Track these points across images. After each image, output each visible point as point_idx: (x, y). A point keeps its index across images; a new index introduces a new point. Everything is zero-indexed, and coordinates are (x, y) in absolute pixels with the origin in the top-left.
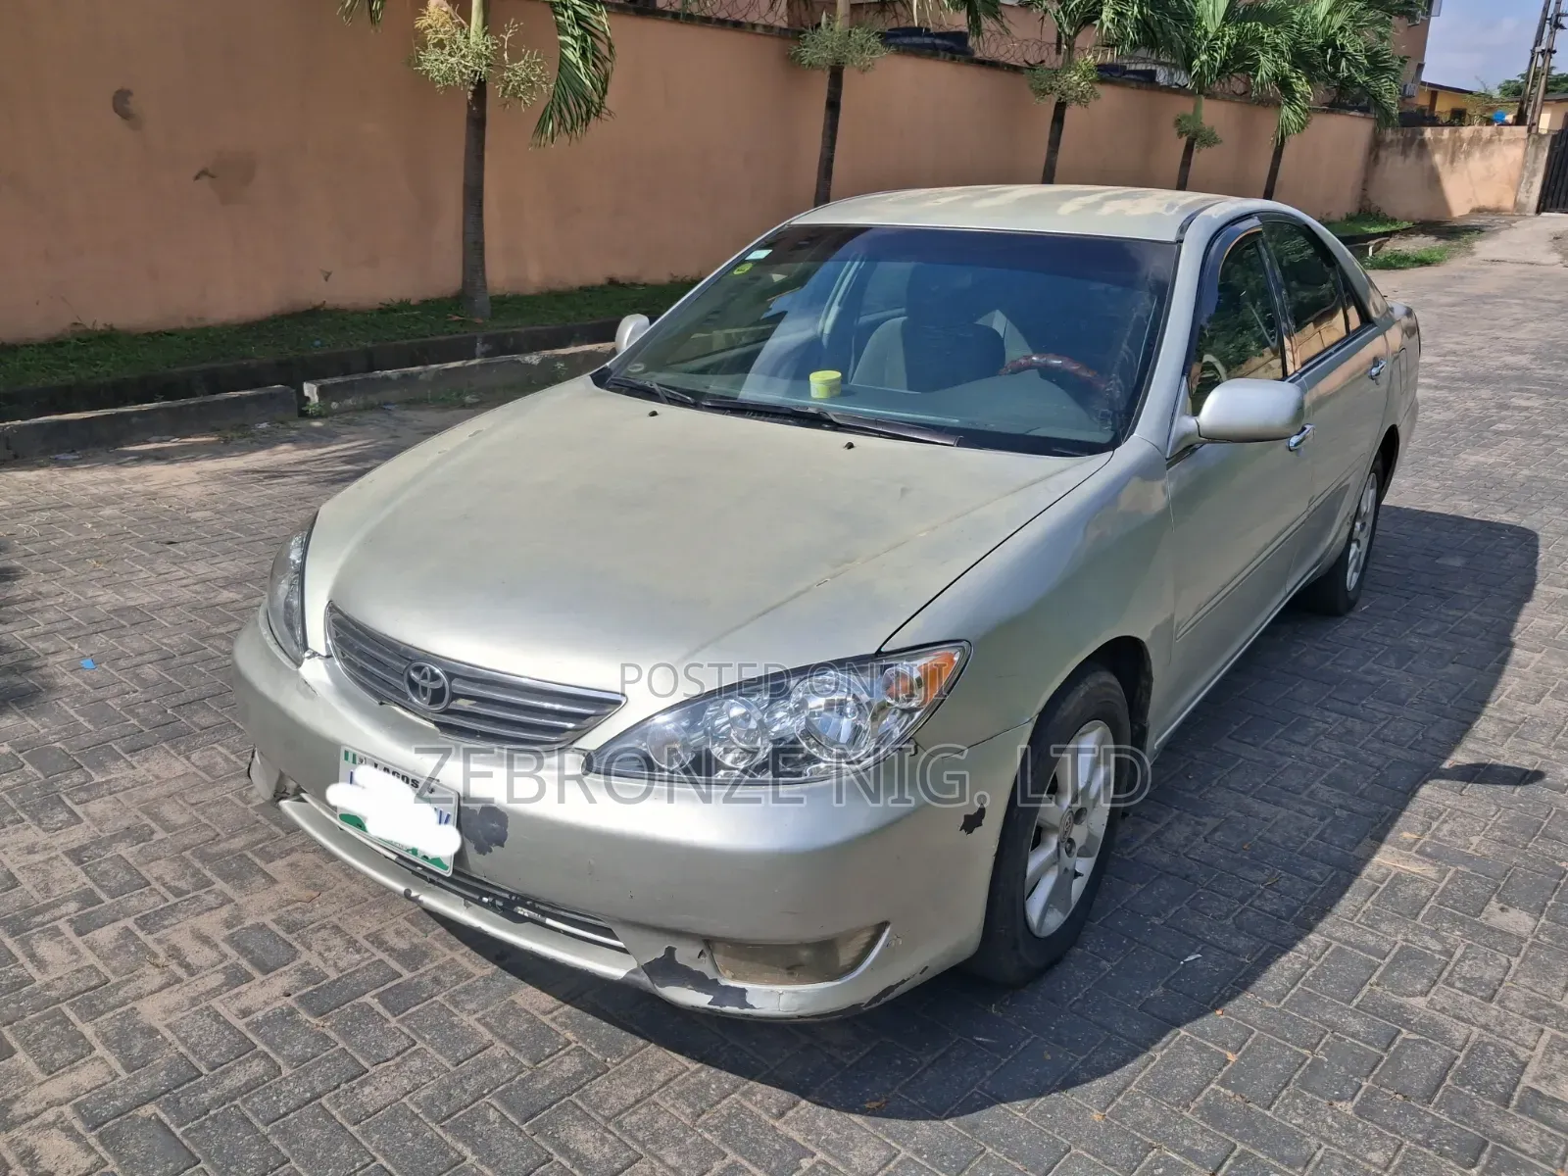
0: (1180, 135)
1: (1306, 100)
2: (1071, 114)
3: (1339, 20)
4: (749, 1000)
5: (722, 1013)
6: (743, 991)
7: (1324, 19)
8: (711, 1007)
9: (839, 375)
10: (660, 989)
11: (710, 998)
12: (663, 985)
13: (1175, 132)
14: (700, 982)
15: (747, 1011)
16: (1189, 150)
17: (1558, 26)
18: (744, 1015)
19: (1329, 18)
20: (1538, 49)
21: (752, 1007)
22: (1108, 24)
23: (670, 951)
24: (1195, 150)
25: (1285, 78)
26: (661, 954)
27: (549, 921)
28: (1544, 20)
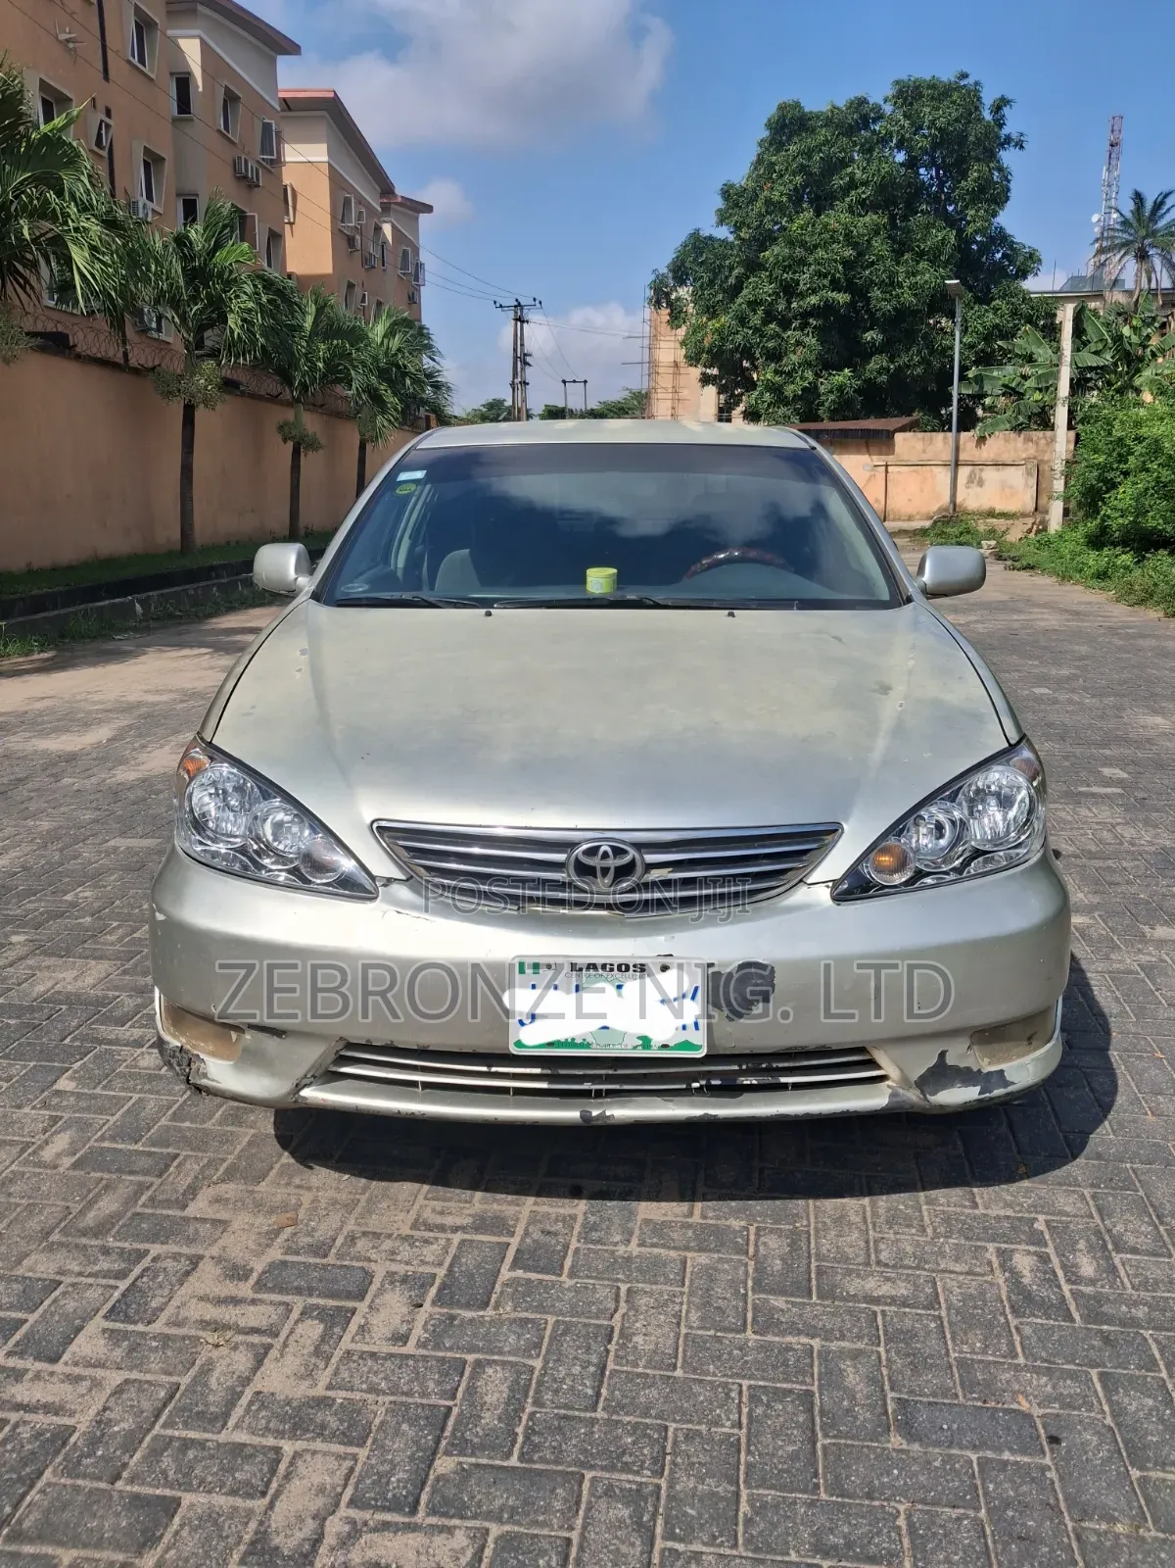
0: (285, 441)
1: (396, 410)
2: (201, 414)
3: (395, 343)
4: (1008, 1076)
5: (991, 1099)
6: (1002, 1072)
7: (382, 342)
8: (983, 1096)
9: (615, 571)
10: (932, 1099)
11: (978, 1089)
12: (934, 1093)
13: (279, 438)
14: (967, 1076)
15: (1011, 1089)
16: (296, 453)
17: (526, 363)
18: (1008, 1094)
19: (386, 341)
20: (516, 381)
21: (1013, 1083)
22: (237, 331)
23: (942, 1055)
24: (302, 454)
25: (376, 390)
26: (934, 1061)
27: (783, 1080)
28: (516, 358)
